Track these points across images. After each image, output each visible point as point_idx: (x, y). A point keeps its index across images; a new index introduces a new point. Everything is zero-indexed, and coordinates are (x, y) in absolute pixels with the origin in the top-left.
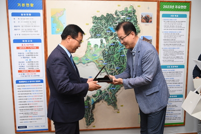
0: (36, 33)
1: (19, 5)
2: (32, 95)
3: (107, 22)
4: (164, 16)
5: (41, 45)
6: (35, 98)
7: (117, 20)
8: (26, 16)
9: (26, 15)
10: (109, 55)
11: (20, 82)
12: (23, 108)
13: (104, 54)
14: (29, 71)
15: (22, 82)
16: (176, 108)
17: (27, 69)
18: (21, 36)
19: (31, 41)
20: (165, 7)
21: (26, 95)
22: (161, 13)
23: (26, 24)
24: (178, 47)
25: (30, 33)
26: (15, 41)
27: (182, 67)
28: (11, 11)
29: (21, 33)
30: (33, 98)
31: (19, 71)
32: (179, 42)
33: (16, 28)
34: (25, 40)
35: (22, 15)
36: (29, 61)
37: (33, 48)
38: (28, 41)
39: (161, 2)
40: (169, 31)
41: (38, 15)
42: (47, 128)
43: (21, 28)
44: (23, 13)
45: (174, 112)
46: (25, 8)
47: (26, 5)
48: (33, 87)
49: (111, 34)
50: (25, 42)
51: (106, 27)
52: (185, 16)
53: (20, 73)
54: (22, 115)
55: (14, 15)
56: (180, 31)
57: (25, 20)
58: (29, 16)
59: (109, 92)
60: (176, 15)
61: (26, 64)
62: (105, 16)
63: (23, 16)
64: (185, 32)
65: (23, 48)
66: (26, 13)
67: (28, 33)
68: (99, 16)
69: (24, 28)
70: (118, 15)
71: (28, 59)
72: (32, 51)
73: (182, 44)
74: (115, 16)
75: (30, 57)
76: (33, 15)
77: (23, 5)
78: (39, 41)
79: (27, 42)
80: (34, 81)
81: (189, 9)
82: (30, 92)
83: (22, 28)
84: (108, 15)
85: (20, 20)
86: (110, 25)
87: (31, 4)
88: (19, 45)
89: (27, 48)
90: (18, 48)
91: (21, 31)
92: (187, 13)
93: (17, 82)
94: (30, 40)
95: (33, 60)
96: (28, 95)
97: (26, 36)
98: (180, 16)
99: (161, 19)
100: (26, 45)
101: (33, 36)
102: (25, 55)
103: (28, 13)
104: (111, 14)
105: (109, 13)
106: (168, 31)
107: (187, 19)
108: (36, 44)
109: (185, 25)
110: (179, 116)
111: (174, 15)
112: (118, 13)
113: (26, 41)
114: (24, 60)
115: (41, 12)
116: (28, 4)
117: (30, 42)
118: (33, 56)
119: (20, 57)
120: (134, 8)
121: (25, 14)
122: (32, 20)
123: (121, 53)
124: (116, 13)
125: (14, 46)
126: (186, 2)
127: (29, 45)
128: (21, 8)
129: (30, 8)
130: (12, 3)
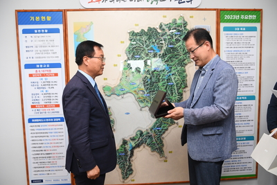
0: (55, 55)
1: (32, 18)
2: (50, 138)
3: (149, 39)
4: (226, 29)
5: (61, 71)
6: (53, 142)
7: (162, 36)
8: (41, 33)
9: (41, 31)
10: (152, 84)
11: (33, 121)
12: (37, 156)
13: (145, 82)
14: (45, 106)
15: (36, 120)
16: (244, 155)
17: (42, 103)
18: (34, 59)
19: (48, 66)
20: (227, 17)
21: (41, 138)
22: (222, 25)
23: (41, 43)
24: (246, 71)
25: (46, 55)
26: (27, 66)
27: (252, 98)
28: (21, 27)
29: (34, 56)
30: (51, 142)
31: (33, 107)
32: (247, 64)
33: (28, 49)
34: (39, 64)
35: (36, 31)
36: (45, 92)
37: (50, 75)
38: (44, 66)
39: (221, 10)
40: (233, 49)
41: (57, 31)
42: (70, 183)
43: (34, 49)
44: (37, 29)
45: (243, 160)
46: (40, 22)
47: (41, 19)
48: (50, 127)
49: (155, 55)
50: (40, 68)
51: (147, 46)
52: (254, 29)
53: (34, 109)
54: (36, 165)
55: (25, 31)
56: (248, 49)
57: (40, 39)
58: (45, 33)
59: (152, 133)
60: (243, 27)
61: (42, 97)
62: (146, 31)
63: (38, 33)
64: (255, 51)
65: (37, 75)
66: (41, 29)
67: (44, 55)
68: (137, 30)
69: (39, 49)
70: (163, 30)
71: (44, 90)
72: (50, 79)
73: (252, 67)
74: (159, 31)
75: (47, 87)
76: (51, 31)
77: (38, 18)
78: (58, 66)
79: (43, 68)
80: (52, 120)
81: (260, 20)
82: (46, 135)
83: (36, 49)
84: (150, 29)
85: (33, 39)
86: (153, 43)
87: (48, 17)
88: (33, 71)
89: (43, 75)
90: (31, 75)
91: (34, 52)
92: (258, 25)
93: (30, 121)
94: (46, 64)
95: (51, 91)
96: (44, 138)
97: (41, 59)
98: (248, 29)
99: (222, 33)
100: (41, 71)
101: (51, 59)
102: (40, 84)
103: (44, 29)
104: (154, 28)
105: (152, 27)
106: (231, 49)
107: (257, 34)
108: (54, 70)
109: (255, 41)
110: (249, 165)
111: (240, 28)
112: (164, 27)
113: (41, 66)
114: (38, 91)
115: (61, 27)
116: (44, 18)
117: (46, 67)
118: (51, 86)
119: (33, 87)
120: (186, 20)
121: (39, 31)
122: (48, 39)
123: (169, 80)
124: (161, 26)
125: (26, 72)
126: (255, 10)
127: (45, 71)
128: (35, 23)
129: (46, 22)
130: (23, 17)
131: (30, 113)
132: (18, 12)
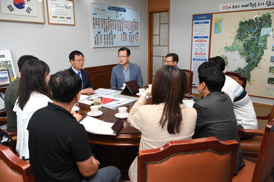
0: (206, 33)
3: (249, 25)
5: (208, 40)
7: (256, 23)
9: (202, 23)
10: (248, 46)
11: (195, 60)
13: (244, 45)
17: (199, 53)
18: (198, 34)
19: (203, 37)
23: (201, 28)
25: (202, 33)
26: (195, 37)
28: (194, 22)
31: (195, 54)
33: (196, 30)
36: (200, 48)
37: (203, 41)
38: (201, 37)
41: (208, 22)
43: (198, 30)
44: (200, 22)
47: (202, 18)
49: (251, 33)
51: (248, 28)
55: (195, 23)
57: (201, 26)
59: (245, 70)
61: (199, 50)
62: (248, 21)
63: (200, 24)
65: (198, 41)
68: (244, 21)
69: (200, 30)
72: (203, 43)
74: (255, 21)
76: (205, 23)
78: (207, 37)
80: (202, 60)
84: (250, 20)
85: (198, 26)
86: (251, 27)
87: (205, 17)
88: (197, 39)
89: (200, 41)
90: (196, 41)
91: (198, 32)
95: (203, 48)
100: (200, 39)
101: (204, 34)
102: (199, 45)
104: (252, 20)
108: (205, 39)
114: (198, 48)
115: (209, 21)
118: (203, 46)
119: (196, 46)
120: (270, 14)
122: (204, 26)
123: (257, 45)
124: (256, 19)
125: (194, 40)
127: (201, 39)
128: (200, 19)
129: (204, 19)
130: (195, 17)
131: (194, 56)
132: (194, 15)
